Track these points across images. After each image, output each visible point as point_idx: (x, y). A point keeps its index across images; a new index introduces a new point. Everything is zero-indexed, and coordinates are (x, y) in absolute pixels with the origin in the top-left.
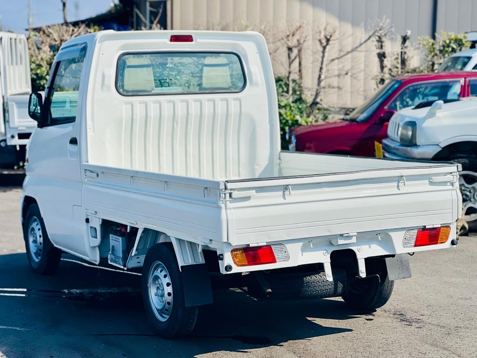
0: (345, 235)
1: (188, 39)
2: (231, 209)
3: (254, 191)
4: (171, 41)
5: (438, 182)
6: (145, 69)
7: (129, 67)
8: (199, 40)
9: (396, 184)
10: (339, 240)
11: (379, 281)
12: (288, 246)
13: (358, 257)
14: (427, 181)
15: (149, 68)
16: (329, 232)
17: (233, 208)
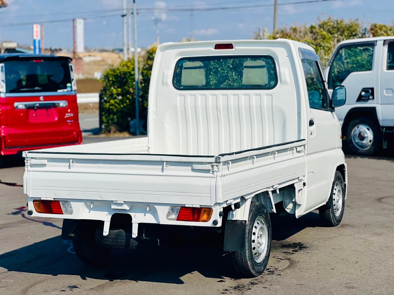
0: (114, 202)
1: (229, 46)
2: (30, 171)
3: (47, 160)
4: (216, 48)
5: (197, 170)
6: (197, 70)
7: (185, 68)
8: (237, 48)
9: (161, 167)
10: (112, 205)
11: (158, 244)
12: (73, 204)
13: (133, 221)
14: (190, 168)
15: (200, 70)
16: (101, 197)
17: (32, 171)
